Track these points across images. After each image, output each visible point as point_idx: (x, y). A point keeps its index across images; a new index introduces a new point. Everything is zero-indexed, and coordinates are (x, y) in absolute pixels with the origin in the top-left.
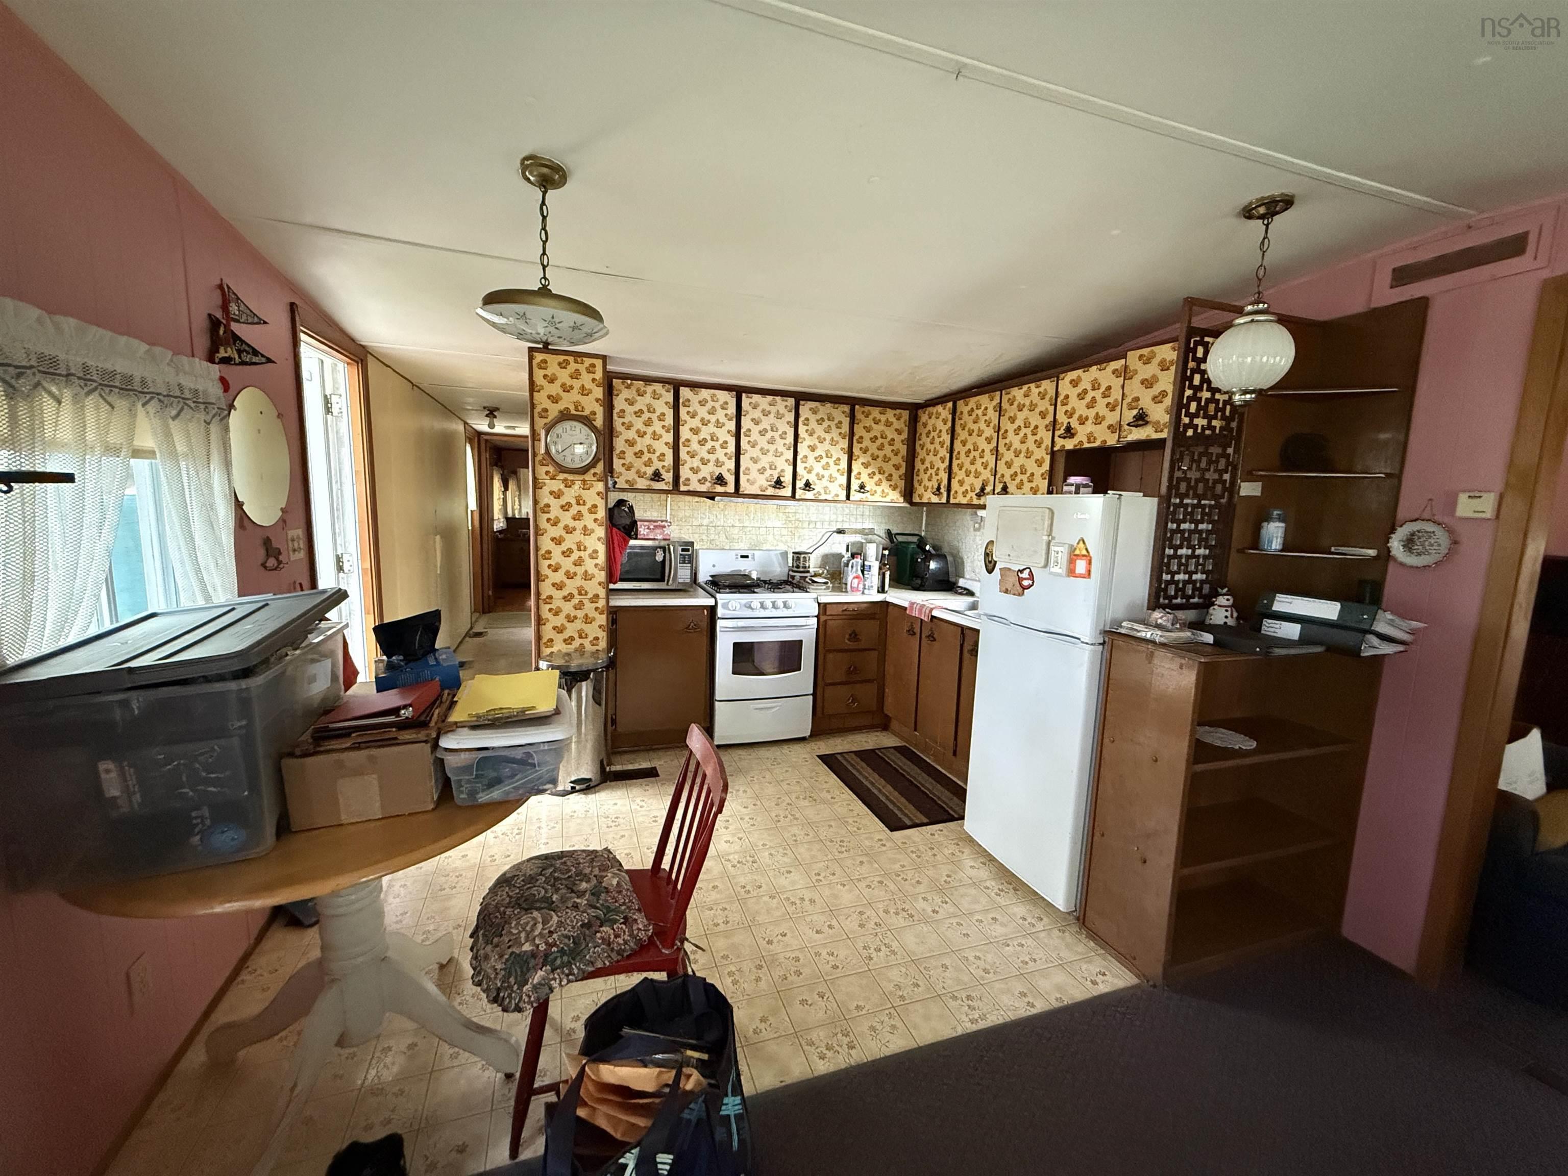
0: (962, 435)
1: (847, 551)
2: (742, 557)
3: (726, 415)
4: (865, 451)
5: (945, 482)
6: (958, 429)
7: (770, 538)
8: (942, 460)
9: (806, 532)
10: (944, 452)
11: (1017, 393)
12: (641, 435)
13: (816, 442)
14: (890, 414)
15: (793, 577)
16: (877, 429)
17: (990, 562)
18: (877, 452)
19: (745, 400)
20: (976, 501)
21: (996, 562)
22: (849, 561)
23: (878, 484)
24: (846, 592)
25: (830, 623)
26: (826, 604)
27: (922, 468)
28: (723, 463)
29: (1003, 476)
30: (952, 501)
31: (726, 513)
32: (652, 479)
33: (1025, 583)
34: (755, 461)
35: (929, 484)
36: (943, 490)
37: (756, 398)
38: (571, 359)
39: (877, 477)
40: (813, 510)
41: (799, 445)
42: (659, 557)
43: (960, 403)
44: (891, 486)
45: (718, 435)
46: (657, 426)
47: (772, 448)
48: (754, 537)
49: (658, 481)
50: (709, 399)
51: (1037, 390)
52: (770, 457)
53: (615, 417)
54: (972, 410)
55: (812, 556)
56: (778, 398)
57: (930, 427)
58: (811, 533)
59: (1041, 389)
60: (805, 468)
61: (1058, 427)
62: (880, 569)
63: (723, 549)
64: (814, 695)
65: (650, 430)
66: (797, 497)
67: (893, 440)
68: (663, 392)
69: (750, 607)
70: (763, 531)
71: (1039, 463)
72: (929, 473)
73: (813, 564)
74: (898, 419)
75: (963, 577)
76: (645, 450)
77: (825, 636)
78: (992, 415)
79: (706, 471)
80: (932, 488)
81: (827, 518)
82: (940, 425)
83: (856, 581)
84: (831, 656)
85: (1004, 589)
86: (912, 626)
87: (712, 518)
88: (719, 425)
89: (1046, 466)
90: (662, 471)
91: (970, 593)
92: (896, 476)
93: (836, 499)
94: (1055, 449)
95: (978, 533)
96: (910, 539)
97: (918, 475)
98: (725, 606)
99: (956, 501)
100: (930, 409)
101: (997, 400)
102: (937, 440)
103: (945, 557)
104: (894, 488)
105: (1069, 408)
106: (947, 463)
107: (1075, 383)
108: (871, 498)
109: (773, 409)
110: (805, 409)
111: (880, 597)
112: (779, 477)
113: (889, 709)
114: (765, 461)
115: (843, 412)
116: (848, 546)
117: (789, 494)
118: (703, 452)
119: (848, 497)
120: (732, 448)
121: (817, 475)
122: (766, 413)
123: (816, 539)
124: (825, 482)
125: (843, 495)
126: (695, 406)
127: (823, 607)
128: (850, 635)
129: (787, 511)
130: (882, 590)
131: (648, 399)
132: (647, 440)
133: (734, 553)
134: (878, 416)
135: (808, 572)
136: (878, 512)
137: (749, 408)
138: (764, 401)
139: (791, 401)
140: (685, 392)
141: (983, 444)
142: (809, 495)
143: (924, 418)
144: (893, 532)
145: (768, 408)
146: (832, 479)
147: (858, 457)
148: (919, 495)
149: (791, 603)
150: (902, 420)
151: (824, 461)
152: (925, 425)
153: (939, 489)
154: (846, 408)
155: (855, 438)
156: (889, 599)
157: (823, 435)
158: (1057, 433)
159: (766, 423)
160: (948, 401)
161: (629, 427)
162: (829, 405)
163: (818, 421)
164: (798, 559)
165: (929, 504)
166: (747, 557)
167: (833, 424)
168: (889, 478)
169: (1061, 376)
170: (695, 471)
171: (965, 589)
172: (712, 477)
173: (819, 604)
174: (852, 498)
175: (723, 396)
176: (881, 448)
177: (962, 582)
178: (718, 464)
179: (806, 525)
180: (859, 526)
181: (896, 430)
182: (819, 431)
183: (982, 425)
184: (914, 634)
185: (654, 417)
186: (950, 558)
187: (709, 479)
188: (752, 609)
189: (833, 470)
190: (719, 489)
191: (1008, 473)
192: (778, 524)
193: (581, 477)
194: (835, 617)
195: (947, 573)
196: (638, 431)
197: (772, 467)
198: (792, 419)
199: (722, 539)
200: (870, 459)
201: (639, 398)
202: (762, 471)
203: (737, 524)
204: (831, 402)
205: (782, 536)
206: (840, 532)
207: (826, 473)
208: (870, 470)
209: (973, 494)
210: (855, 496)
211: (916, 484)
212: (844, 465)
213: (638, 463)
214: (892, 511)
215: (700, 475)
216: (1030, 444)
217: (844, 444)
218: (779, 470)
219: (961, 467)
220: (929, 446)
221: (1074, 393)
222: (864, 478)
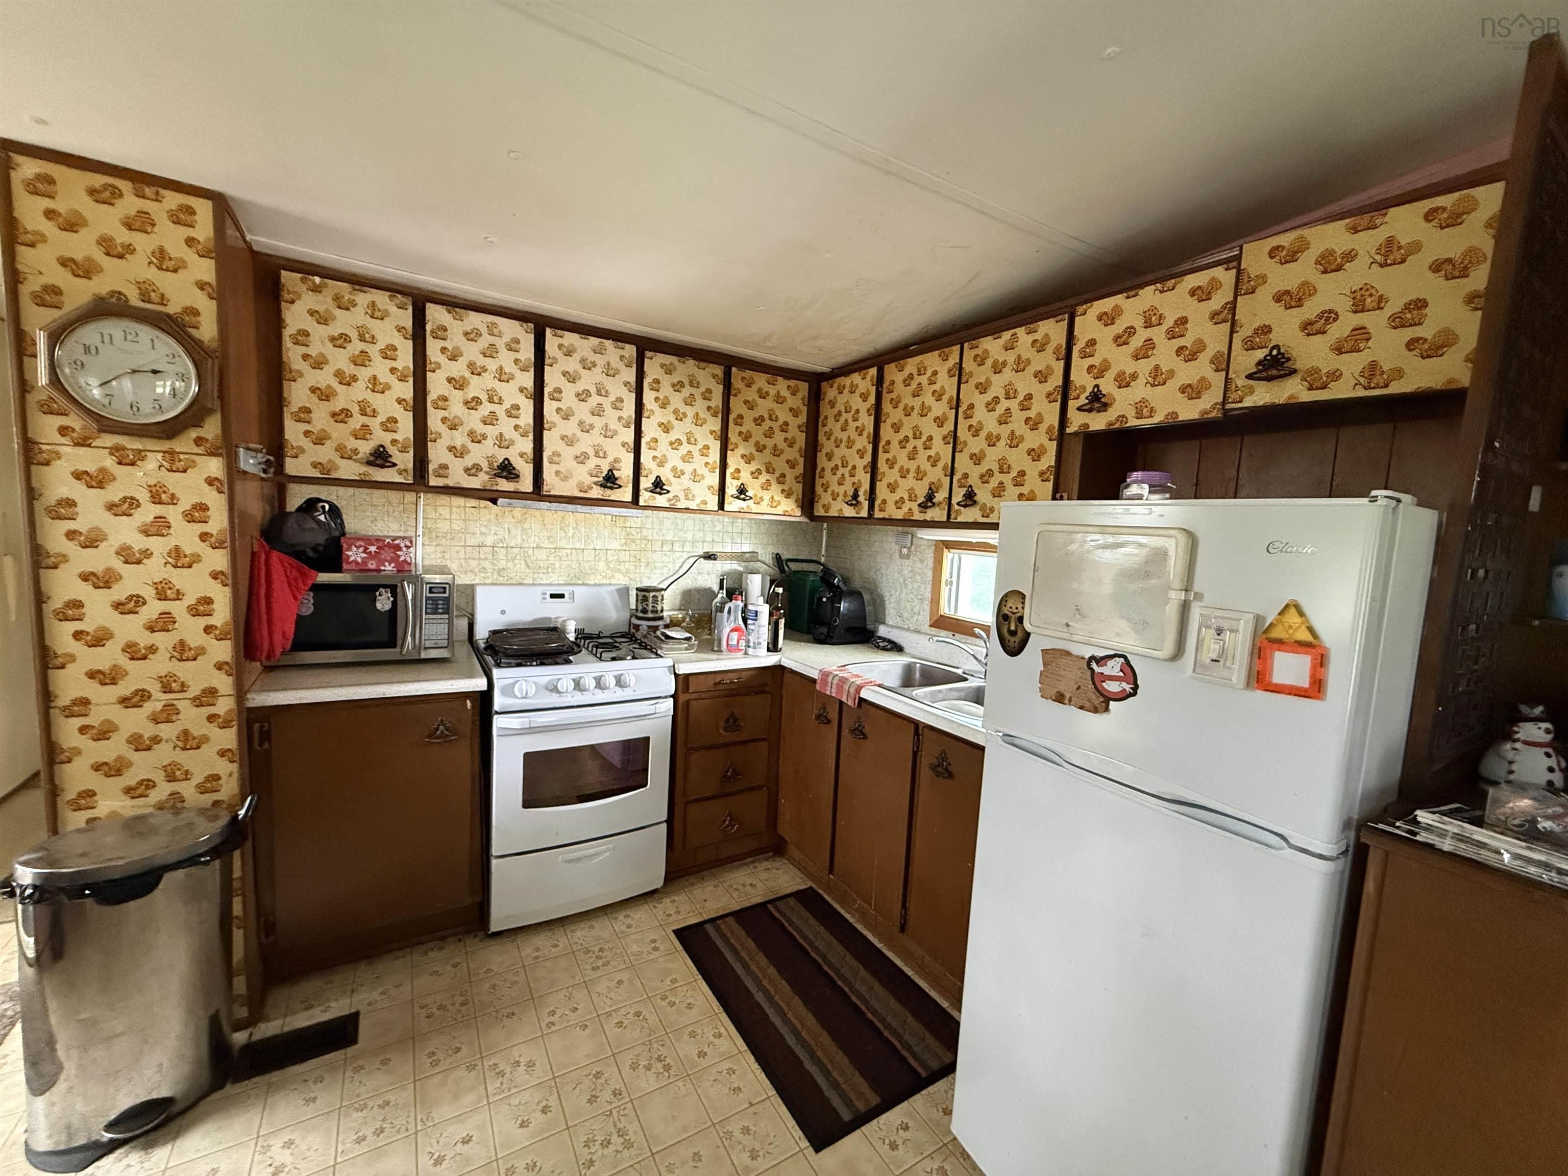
0: (892, 414)
1: (721, 588)
2: (553, 596)
3: (516, 361)
4: (746, 437)
5: (866, 486)
6: (887, 407)
7: (601, 565)
8: (861, 453)
9: (657, 557)
10: (863, 442)
11: (992, 346)
12: (348, 381)
13: (672, 418)
14: (782, 385)
15: (637, 627)
16: (764, 406)
17: (1013, 633)
18: (763, 441)
19: (552, 342)
20: (917, 516)
21: (1028, 635)
22: (723, 604)
23: (766, 486)
24: (720, 651)
25: (694, 705)
26: (687, 676)
27: (829, 466)
28: (512, 443)
29: (966, 476)
30: (878, 514)
31: (526, 526)
32: (369, 463)
33: (1113, 687)
34: (569, 441)
35: (841, 490)
36: (862, 498)
37: (571, 338)
38: (125, 186)
39: (764, 477)
40: (668, 524)
41: (644, 421)
42: (383, 603)
43: (891, 371)
44: (783, 491)
45: (503, 394)
46: (380, 368)
47: (598, 422)
48: (575, 566)
49: (382, 467)
50: (484, 330)
51: (1030, 338)
52: (595, 437)
53: (287, 343)
54: (911, 377)
55: (666, 594)
56: (608, 343)
57: (840, 406)
58: (666, 559)
59: (1038, 336)
60: (654, 458)
61: (1073, 394)
62: (771, 614)
63: (521, 584)
64: (670, 821)
65: (364, 374)
66: (641, 503)
67: (786, 424)
68: (393, 309)
69: (555, 689)
70: (589, 556)
71: (1035, 455)
72: (839, 474)
73: (669, 606)
74: (793, 394)
75: (884, 623)
76: (355, 410)
77: (687, 723)
78: (947, 383)
79: (479, 454)
80: (845, 495)
81: (689, 536)
82: (856, 402)
83: (735, 635)
84: (695, 757)
85: (1053, 692)
86: (824, 709)
87: (502, 533)
88: (502, 376)
89: (1049, 459)
90: (392, 450)
91: (896, 648)
92: (790, 478)
93: (703, 507)
94: (1068, 431)
95: (906, 562)
96: (806, 567)
97: (822, 477)
98: (508, 691)
99: (885, 515)
100: (841, 380)
101: (954, 359)
102: (852, 425)
103: (860, 594)
104: (788, 494)
105: (1096, 361)
106: (868, 458)
107: (1107, 319)
108: (755, 508)
109: (600, 360)
110: (654, 365)
111: (771, 660)
112: (610, 470)
113: (785, 829)
114: (586, 443)
115: (714, 376)
116: (722, 581)
117: (628, 497)
118: (473, 420)
119: (721, 506)
120: (527, 417)
121: (674, 469)
122: (588, 366)
123: (672, 568)
124: (686, 481)
125: (713, 504)
126: (455, 339)
127: (683, 681)
128: (727, 721)
129: (628, 524)
130: (773, 647)
131: (359, 316)
132: (360, 391)
133: (540, 589)
134: (766, 388)
135: (661, 618)
136: (763, 528)
137: (559, 354)
138: (585, 345)
139: (630, 350)
140: (436, 314)
141: (928, 427)
142: (661, 500)
143: (830, 392)
144: (783, 558)
145: (593, 357)
146: (696, 477)
147: (737, 446)
148: (824, 506)
149: (630, 678)
150: (800, 395)
151: (685, 448)
152: (832, 404)
153: (855, 496)
154: (718, 370)
155: (731, 417)
156: (786, 663)
157: (683, 408)
158: (1072, 405)
159: (587, 381)
160: (872, 366)
161: (319, 364)
162: (691, 362)
163: (674, 385)
164: (645, 599)
165: (841, 519)
166: (562, 596)
167: (697, 393)
168: (781, 479)
169: (1080, 309)
170: (457, 452)
171: (890, 641)
172: (490, 465)
173: (676, 675)
174: (727, 507)
175: (510, 328)
176: (769, 434)
177: (882, 631)
178: (502, 442)
179: (657, 547)
180: (737, 549)
181: (791, 410)
182: (677, 401)
183: (929, 400)
184: (829, 722)
185: (374, 351)
186: (866, 597)
187: (485, 467)
188: (558, 692)
189: (698, 463)
190: (504, 485)
191: (975, 473)
192: (616, 545)
193: (166, 445)
194: (703, 695)
195: (864, 618)
196: (339, 374)
197: (599, 453)
198: (632, 379)
199: (519, 569)
200: (753, 450)
201: (338, 312)
202: (581, 459)
203: (546, 544)
204: (695, 359)
205: (619, 562)
206: (709, 557)
207: (688, 468)
208: (754, 466)
209: (914, 506)
210: (732, 504)
211: (819, 489)
212: (715, 456)
213: (340, 433)
214: (781, 527)
215: (469, 461)
216: (1018, 424)
217: (715, 424)
218: (610, 459)
219: (891, 464)
220: (838, 434)
221: (1105, 335)
222: (745, 477)
